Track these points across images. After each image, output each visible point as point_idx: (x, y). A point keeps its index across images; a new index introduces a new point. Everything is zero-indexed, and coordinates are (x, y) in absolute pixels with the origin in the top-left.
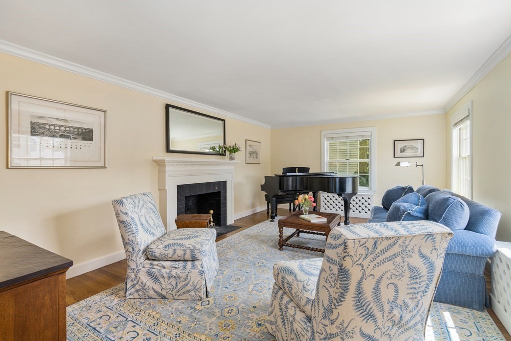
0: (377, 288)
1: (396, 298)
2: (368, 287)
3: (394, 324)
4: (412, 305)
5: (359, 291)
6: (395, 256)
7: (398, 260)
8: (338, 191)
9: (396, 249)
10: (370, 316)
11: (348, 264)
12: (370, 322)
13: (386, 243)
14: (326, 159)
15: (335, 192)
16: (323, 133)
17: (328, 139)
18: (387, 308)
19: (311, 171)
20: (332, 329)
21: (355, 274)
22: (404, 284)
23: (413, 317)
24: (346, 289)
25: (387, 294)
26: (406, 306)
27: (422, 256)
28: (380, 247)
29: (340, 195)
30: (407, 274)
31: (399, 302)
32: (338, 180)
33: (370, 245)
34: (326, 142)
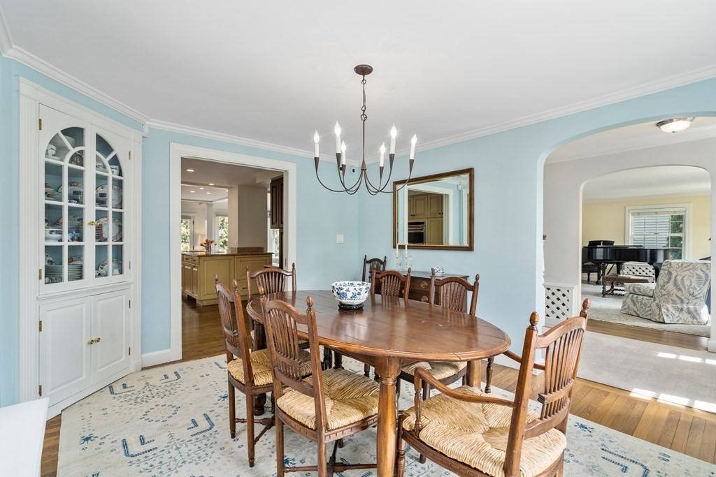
0: (683, 280)
1: (691, 284)
2: (679, 279)
3: (690, 295)
4: (698, 289)
5: (675, 280)
6: (690, 269)
7: (691, 271)
8: (648, 260)
9: (690, 267)
10: (680, 289)
11: (671, 270)
12: (680, 292)
13: (686, 265)
14: (631, 232)
15: (646, 261)
16: (627, 209)
17: (633, 214)
18: (687, 288)
19: (615, 244)
20: (664, 292)
21: (674, 274)
22: (694, 280)
23: (699, 294)
24: (670, 278)
25: (687, 282)
26: (696, 289)
27: (702, 270)
28: (684, 266)
29: (651, 264)
30: (696, 276)
31: (692, 286)
32: (648, 252)
33: (680, 264)
34: (631, 217)
